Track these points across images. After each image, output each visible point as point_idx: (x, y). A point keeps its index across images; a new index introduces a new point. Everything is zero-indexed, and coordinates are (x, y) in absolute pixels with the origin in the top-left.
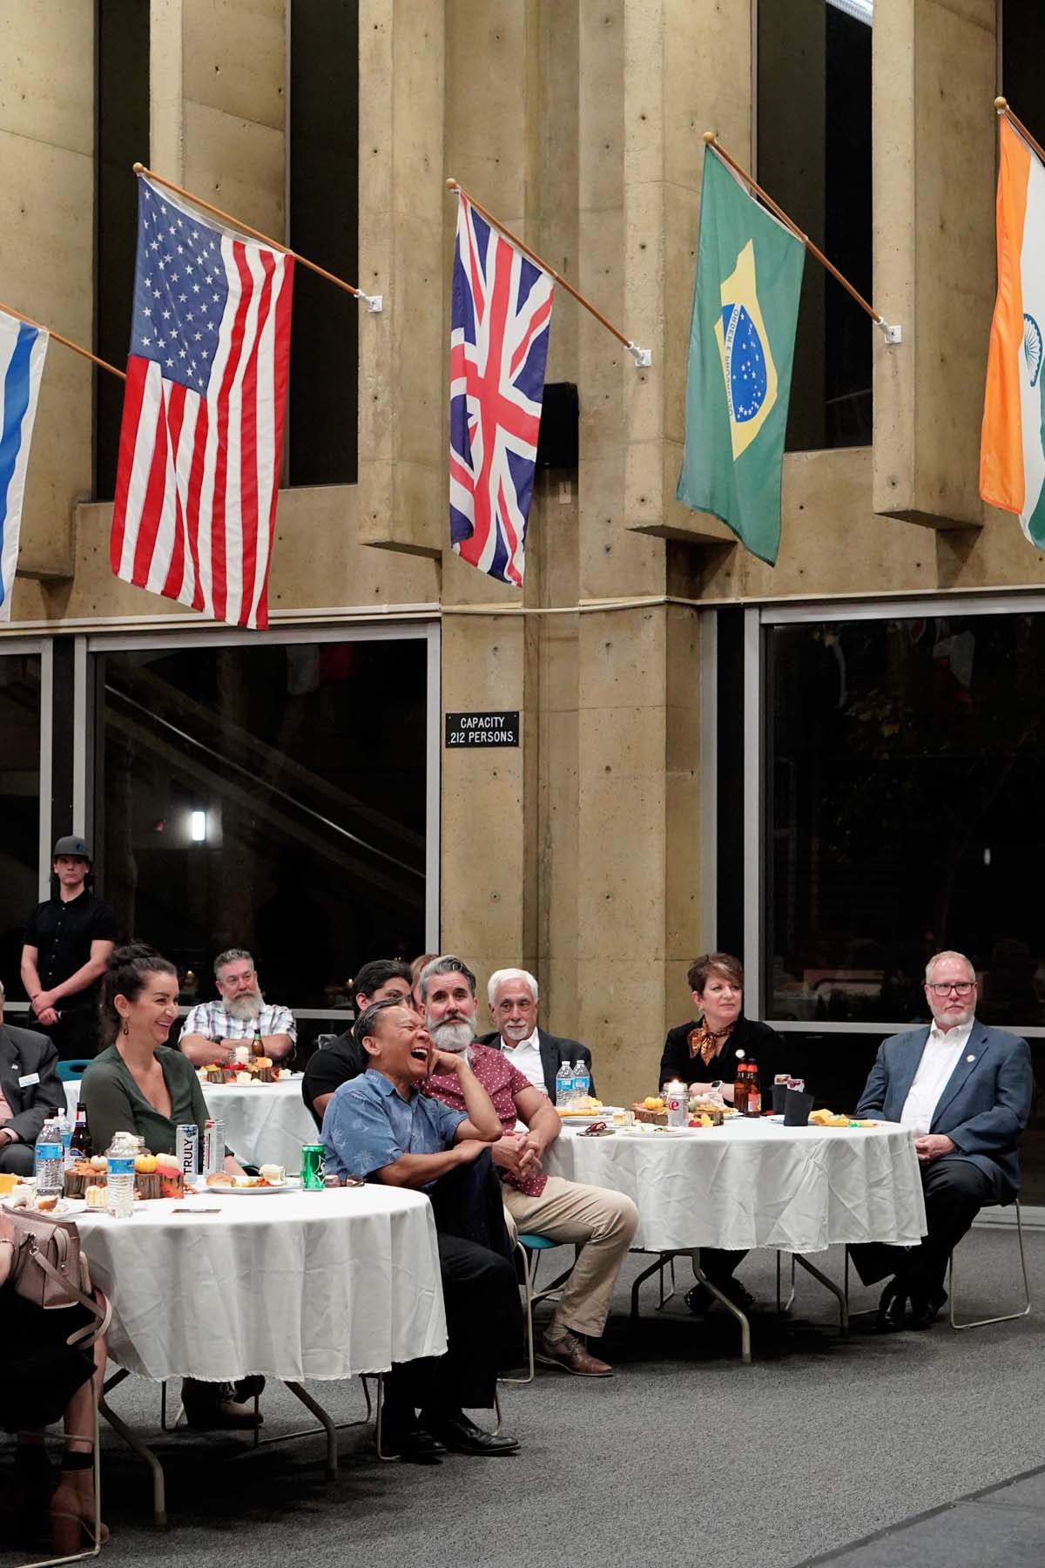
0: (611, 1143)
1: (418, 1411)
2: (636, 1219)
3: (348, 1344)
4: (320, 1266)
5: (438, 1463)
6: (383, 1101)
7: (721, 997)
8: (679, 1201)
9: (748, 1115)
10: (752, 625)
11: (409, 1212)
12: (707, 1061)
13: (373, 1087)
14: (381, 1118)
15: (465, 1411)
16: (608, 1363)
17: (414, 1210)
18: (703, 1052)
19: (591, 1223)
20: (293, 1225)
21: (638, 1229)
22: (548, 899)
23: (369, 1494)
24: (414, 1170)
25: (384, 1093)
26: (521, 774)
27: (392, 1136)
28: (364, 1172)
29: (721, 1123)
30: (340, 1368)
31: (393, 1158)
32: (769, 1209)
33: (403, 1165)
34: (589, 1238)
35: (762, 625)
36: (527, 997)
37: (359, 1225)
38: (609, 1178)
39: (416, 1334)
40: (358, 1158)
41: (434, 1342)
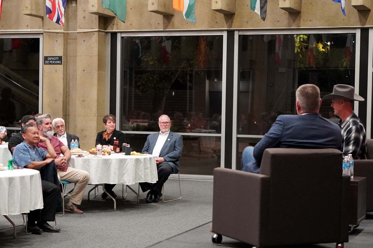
0: (83, 159)
1: (36, 222)
2: (89, 177)
3: (19, 206)
4: (13, 188)
5: (41, 234)
6: (27, 149)
7: (111, 125)
8: (100, 173)
9: (116, 153)
10: (119, 36)
11: (35, 175)
12: (107, 140)
13: (25, 146)
14: (27, 153)
15: (47, 222)
16: (82, 210)
17: (36, 175)
18: (106, 138)
19: (78, 178)
20: (6, 178)
21: (90, 179)
22: (69, 101)
23: (24, 242)
24: (35, 165)
25: (28, 147)
26: (63, 72)
27: (30, 157)
28: (23, 166)
29: (110, 155)
30: (17, 212)
31: (30, 163)
32: (121, 174)
33: (33, 164)
34: (78, 182)
35: (121, 37)
36: (63, 124)
37: (22, 178)
38: (83, 167)
39: (36, 204)
40: (21, 163)
41: (40, 206)
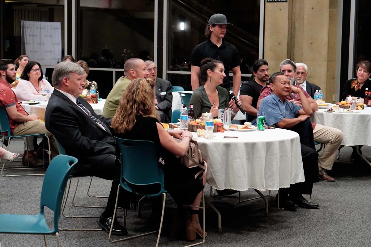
0: (335, 115)
1: (288, 195)
2: (343, 137)
3: (278, 179)
4: (270, 156)
6: (277, 103)
8: (355, 132)
9: (368, 106)
11: (295, 138)
12: (356, 90)
13: (274, 99)
14: (277, 108)
15: (302, 195)
16: (333, 177)
18: (355, 87)
19: (329, 138)
20: (264, 143)
22: (294, 44)
24: (287, 123)
25: (277, 101)
26: (288, 10)
27: (280, 113)
28: (272, 124)
29: (363, 109)
30: (276, 186)
31: (281, 120)
33: (284, 122)
34: (328, 142)
37: (282, 143)
38: (334, 124)
39: (297, 176)
40: (270, 120)
41: (301, 178)
